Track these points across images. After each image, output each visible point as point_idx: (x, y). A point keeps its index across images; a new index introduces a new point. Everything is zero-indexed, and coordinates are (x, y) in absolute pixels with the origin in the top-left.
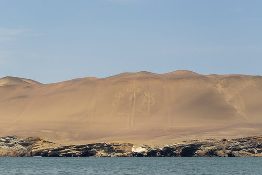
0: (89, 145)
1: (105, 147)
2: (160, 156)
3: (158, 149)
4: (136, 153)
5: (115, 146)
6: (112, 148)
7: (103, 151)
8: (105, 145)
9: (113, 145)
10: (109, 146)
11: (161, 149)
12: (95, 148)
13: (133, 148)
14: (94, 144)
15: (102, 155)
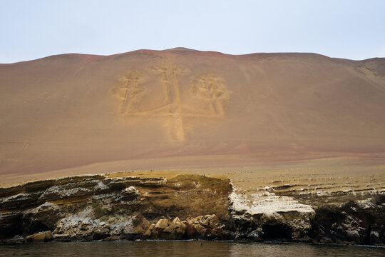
0: (30, 188)
1: (100, 192)
2: (366, 239)
3: (352, 203)
4: (258, 216)
5: (144, 186)
6: (131, 196)
7: (89, 210)
8: (101, 185)
9: (137, 185)
10: (117, 187)
11: (366, 203)
12: (53, 198)
13: (233, 196)
14: (51, 183)
15: (84, 228)
